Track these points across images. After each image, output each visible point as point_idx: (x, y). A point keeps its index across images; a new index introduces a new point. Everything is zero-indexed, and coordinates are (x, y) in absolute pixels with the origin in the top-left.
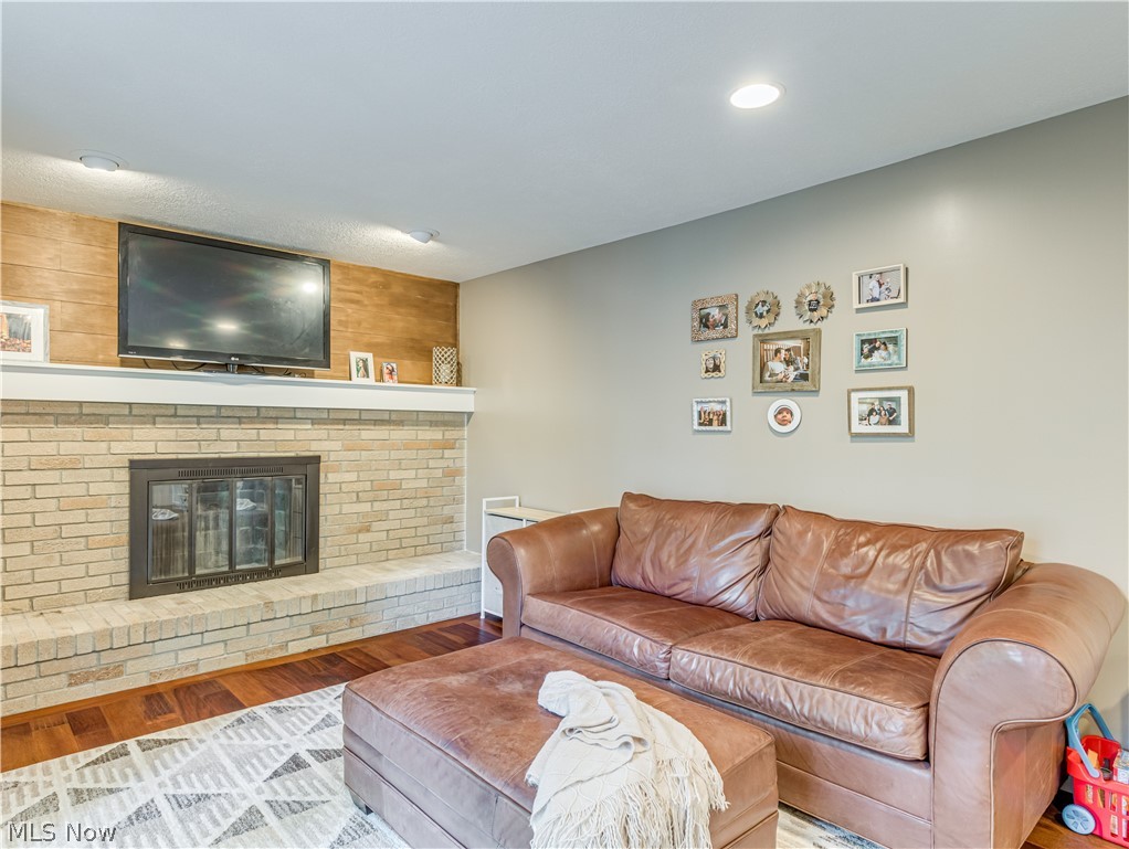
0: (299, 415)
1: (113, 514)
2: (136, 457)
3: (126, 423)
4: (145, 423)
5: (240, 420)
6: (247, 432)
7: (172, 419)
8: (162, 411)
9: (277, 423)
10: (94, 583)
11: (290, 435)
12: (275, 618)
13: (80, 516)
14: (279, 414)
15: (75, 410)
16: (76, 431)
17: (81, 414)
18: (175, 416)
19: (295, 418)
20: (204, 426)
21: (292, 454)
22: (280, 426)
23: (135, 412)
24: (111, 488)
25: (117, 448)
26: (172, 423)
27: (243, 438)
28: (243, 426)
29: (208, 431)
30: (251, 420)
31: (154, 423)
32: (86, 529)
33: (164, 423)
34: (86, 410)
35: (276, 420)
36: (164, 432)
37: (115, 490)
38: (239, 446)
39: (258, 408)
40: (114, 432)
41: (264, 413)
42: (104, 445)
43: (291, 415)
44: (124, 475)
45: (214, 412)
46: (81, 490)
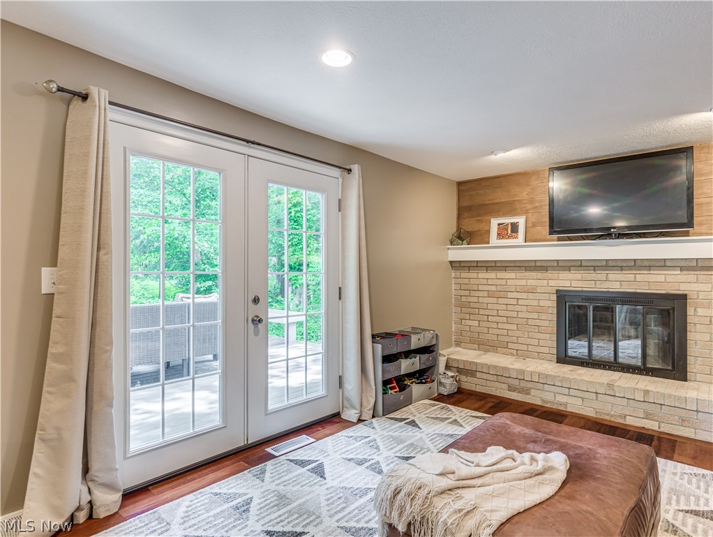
0: (668, 264)
1: (550, 317)
2: (561, 288)
3: (556, 270)
4: (565, 270)
5: (622, 268)
6: (628, 276)
7: (579, 268)
8: (574, 264)
9: (650, 270)
10: (542, 350)
11: (661, 278)
12: (614, 396)
13: (535, 315)
14: (652, 264)
15: (533, 264)
16: (534, 274)
17: (536, 266)
18: (581, 266)
19: (665, 266)
20: (598, 272)
21: (664, 292)
22: (652, 272)
23: (560, 264)
24: (549, 303)
25: (552, 283)
26: (579, 270)
27: (624, 280)
28: (624, 272)
29: (601, 275)
30: (630, 268)
31: (570, 271)
32: (539, 323)
33: (575, 270)
34: (538, 264)
35: (649, 268)
36: (575, 275)
37: (551, 303)
38: (621, 285)
39: (635, 260)
40: (550, 275)
41: (639, 263)
42: (546, 281)
43: (662, 264)
44: (554, 297)
45: (604, 263)
46: (535, 303)
